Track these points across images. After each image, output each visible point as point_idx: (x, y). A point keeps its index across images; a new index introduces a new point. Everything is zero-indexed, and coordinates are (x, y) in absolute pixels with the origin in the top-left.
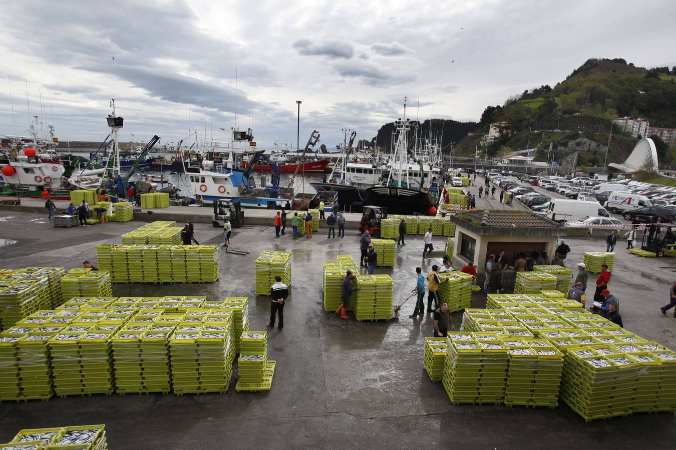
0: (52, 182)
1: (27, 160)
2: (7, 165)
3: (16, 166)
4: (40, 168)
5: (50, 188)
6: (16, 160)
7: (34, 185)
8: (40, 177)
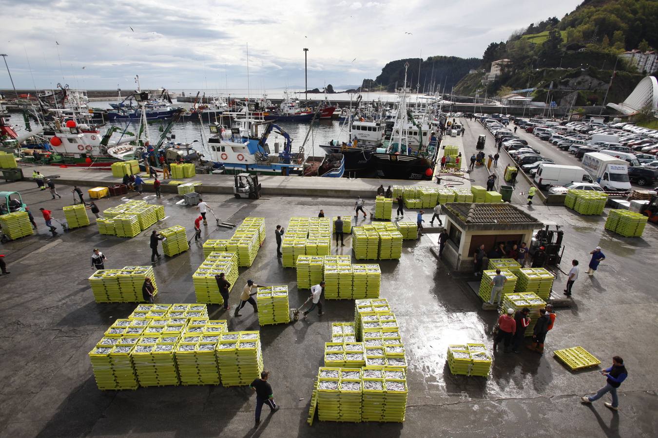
0: (93, 149)
1: (70, 131)
2: (53, 136)
3: (61, 137)
4: (81, 138)
5: (92, 155)
6: (61, 132)
7: (78, 153)
8: (82, 146)
